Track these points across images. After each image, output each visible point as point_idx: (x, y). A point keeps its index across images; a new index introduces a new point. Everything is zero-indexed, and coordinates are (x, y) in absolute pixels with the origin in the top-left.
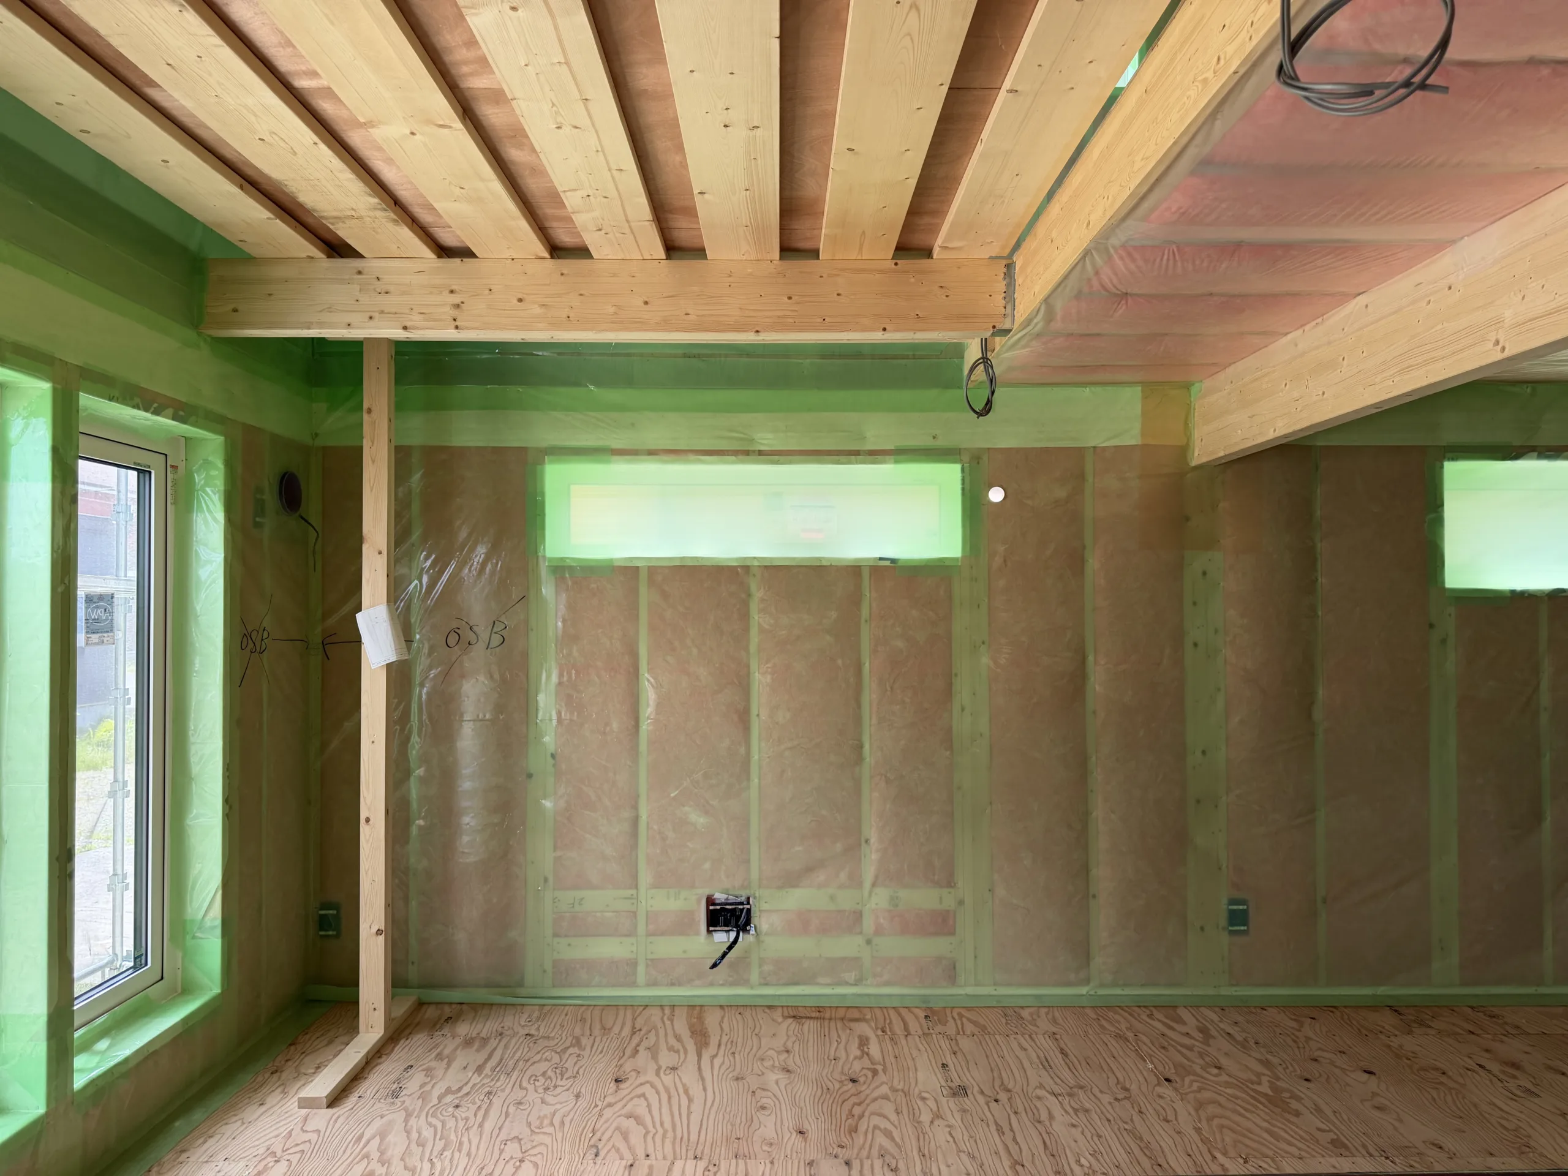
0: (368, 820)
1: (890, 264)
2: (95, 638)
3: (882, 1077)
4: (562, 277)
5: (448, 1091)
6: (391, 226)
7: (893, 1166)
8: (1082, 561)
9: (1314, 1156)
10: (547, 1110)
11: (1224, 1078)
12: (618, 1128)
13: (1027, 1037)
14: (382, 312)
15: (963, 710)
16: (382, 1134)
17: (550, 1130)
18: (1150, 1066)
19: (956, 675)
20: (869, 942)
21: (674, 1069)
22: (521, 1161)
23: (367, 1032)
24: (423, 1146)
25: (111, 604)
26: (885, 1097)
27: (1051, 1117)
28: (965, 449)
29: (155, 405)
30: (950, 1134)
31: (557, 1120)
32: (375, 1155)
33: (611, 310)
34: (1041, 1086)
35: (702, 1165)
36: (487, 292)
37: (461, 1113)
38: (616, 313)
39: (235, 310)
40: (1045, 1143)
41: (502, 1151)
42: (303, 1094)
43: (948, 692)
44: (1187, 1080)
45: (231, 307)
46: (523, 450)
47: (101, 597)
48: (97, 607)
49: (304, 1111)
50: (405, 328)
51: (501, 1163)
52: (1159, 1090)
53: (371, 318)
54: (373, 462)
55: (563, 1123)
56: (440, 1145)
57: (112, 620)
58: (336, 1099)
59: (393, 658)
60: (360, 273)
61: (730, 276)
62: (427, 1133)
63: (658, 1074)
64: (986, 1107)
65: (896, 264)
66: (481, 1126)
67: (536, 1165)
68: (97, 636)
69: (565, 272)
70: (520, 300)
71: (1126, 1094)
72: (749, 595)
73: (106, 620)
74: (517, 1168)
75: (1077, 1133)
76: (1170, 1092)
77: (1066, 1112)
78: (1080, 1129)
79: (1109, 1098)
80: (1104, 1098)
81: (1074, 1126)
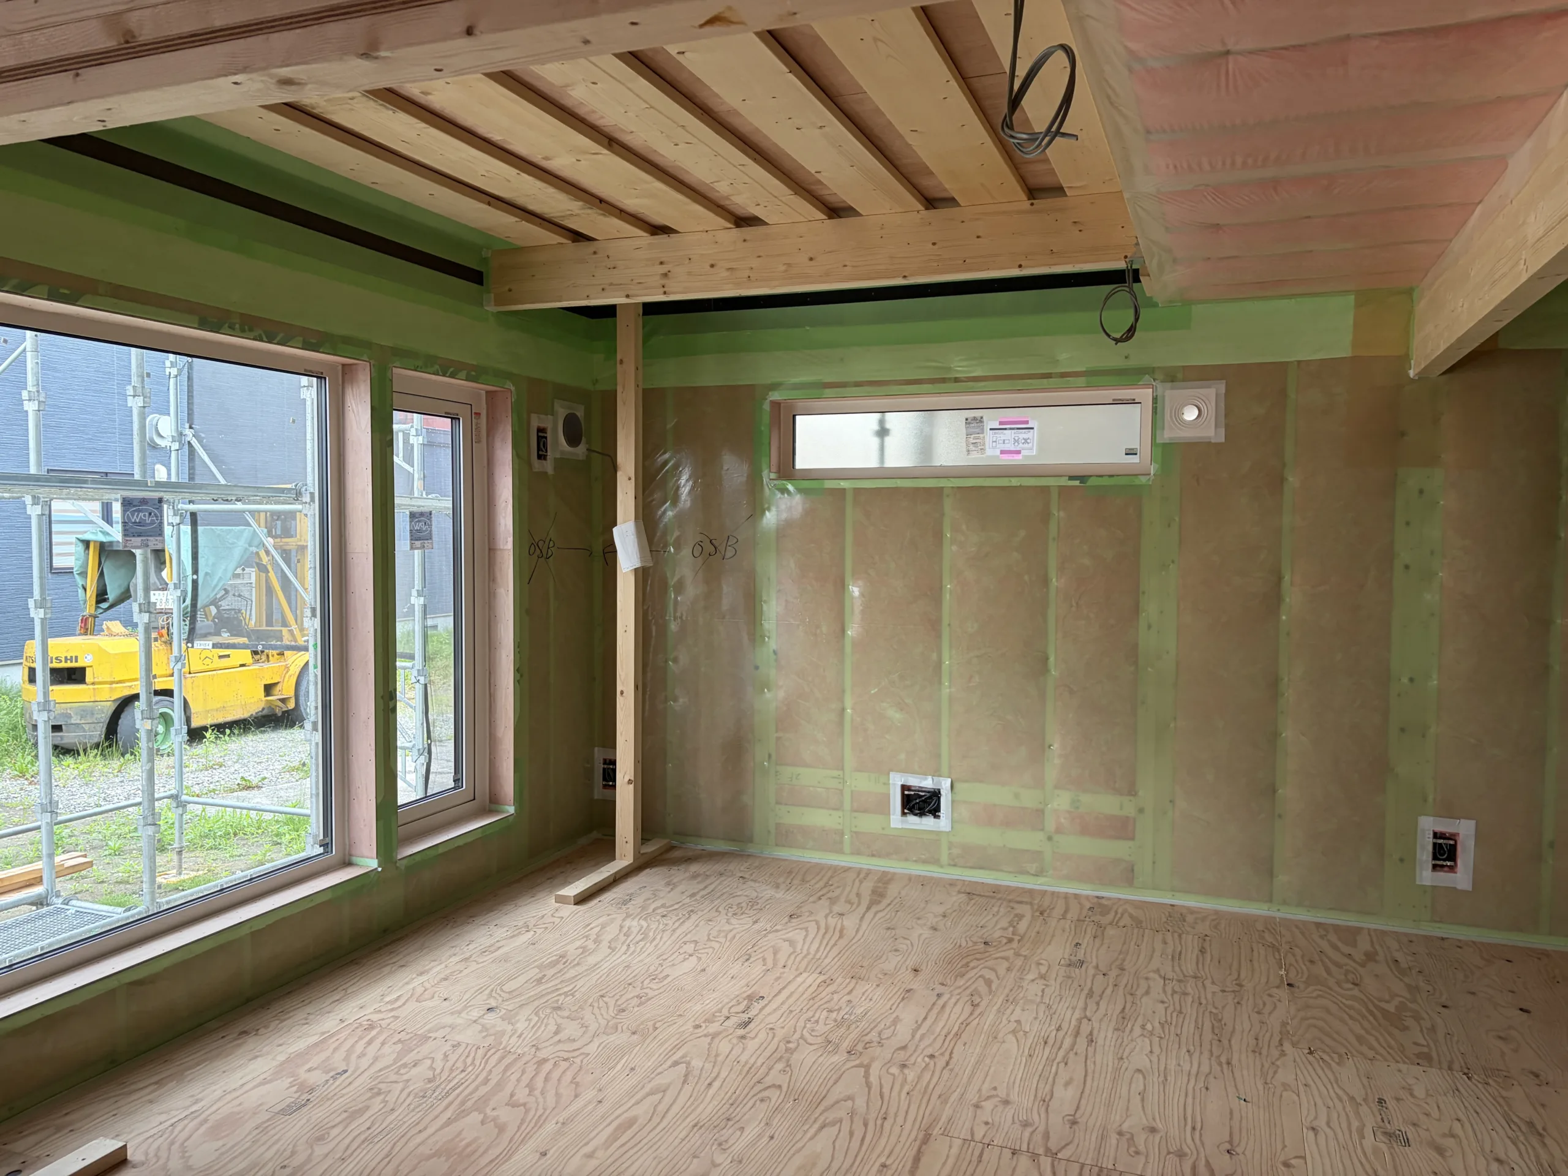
0: (622, 693)
1: (1026, 204)
2: (418, 543)
3: (1015, 945)
4: (745, 243)
5: (663, 906)
6: (601, 217)
7: (976, 1002)
8: (1282, 480)
9: (1386, 1060)
10: (727, 927)
11: (1356, 992)
12: (773, 947)
13: (1176, 935)
14: (611, 284)
15: (1149, 627)
16: (603, 926)
17: (722, 940)
18: (1283, 972)
19: (1144, 593)
20: (1050, 838)
21: (842, 915)
22: (691, 955)
23: (621, 859)
24: (628, 936)
25: (430, 519)
26: (1006, 959)
27: (1147, 993)
28: (1159, 368)
29: (451, 370)
30: (1043, 991)
31: (730, 936)
32: (593, 937)
33: (783, 268)
34: (1157, 971)
35: (822, 978)
36: (688, 261)
37: (665, 920)
38: (786, 271)
39: (510, 290)
40: (1124, 1008)
41: (681, 947)
42: (560, 893)
43: (1136, 610)
44: (1311, 988)
45: (507, 288)
46: (751, 388)
47: (422, 514)
48: (419, 521)
49: (558, 905)
50: (628, 296)
51: (677, 953)
52: (1275, 991)
53: (603, 289)
54: (624, 404)
55: (734, 937)
56: (640, 937)
57: (431, 531)
58: (582, 899)
59: (638, 565)
60: (595, 253)
61: (882, 229)
62: (635, 930)
63: (826, 917)
64: (1091, 978)
65: (1032, 204)
66: (674, 930)
67: (699, 959)
68: (419, 542)
69: (747, 238)
70: (712, 266)
71: (1237, 988)
72: (943, 515)
73: (426, 530)
74: (685, 959)
75: (1161, 1008)
76: (1284, 993)
77: (1164, 991)
78: (1166, 1005)
79: (1216, 989)
80: (1211, 988)
81: (1163, 1002)
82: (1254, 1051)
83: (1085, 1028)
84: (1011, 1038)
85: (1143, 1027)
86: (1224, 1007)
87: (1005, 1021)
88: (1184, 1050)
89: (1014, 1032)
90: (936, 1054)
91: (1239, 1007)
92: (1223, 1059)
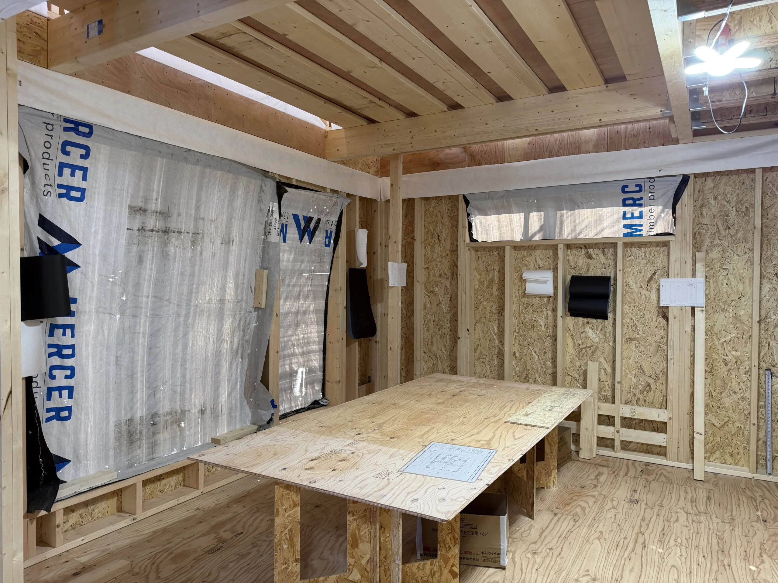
0: (391, 349)
1: (604, 87)
3: (599, 489)
4: (453, 118)
7: (576, 520)
13: (693, 489)
18: (759, 513)
20: (618, 432)
26: (594, 496)
27: (677, 520)
28: (678, 175)
30: (615, 515)
33: (472, 130)
34: (683, 508)
38: (474, 131)
39: (338, 150)
40: (663, 529)
44: (777, 523)
52: (755, 524)
60: (379, 129)
64: (643, 510)
65: (607, 87)
69: (453, 116)
70: (436, 131)
71: (731, 521)
75: (685, 530)
76: (760, 525)
77: (687, 520)
78: (689, 528)
79: (719, 521)
80: (715, 520)
81: (686, 526)
82: (745, 559)
83: (641, 540)
84: (596, 541)
85: (676, 540)
86: (724, 532)
87: (593, 532)
88: (701, 555)
89: (598, 538)
90: (554, 548)
91: (733, 532)
92: (726, 562)
